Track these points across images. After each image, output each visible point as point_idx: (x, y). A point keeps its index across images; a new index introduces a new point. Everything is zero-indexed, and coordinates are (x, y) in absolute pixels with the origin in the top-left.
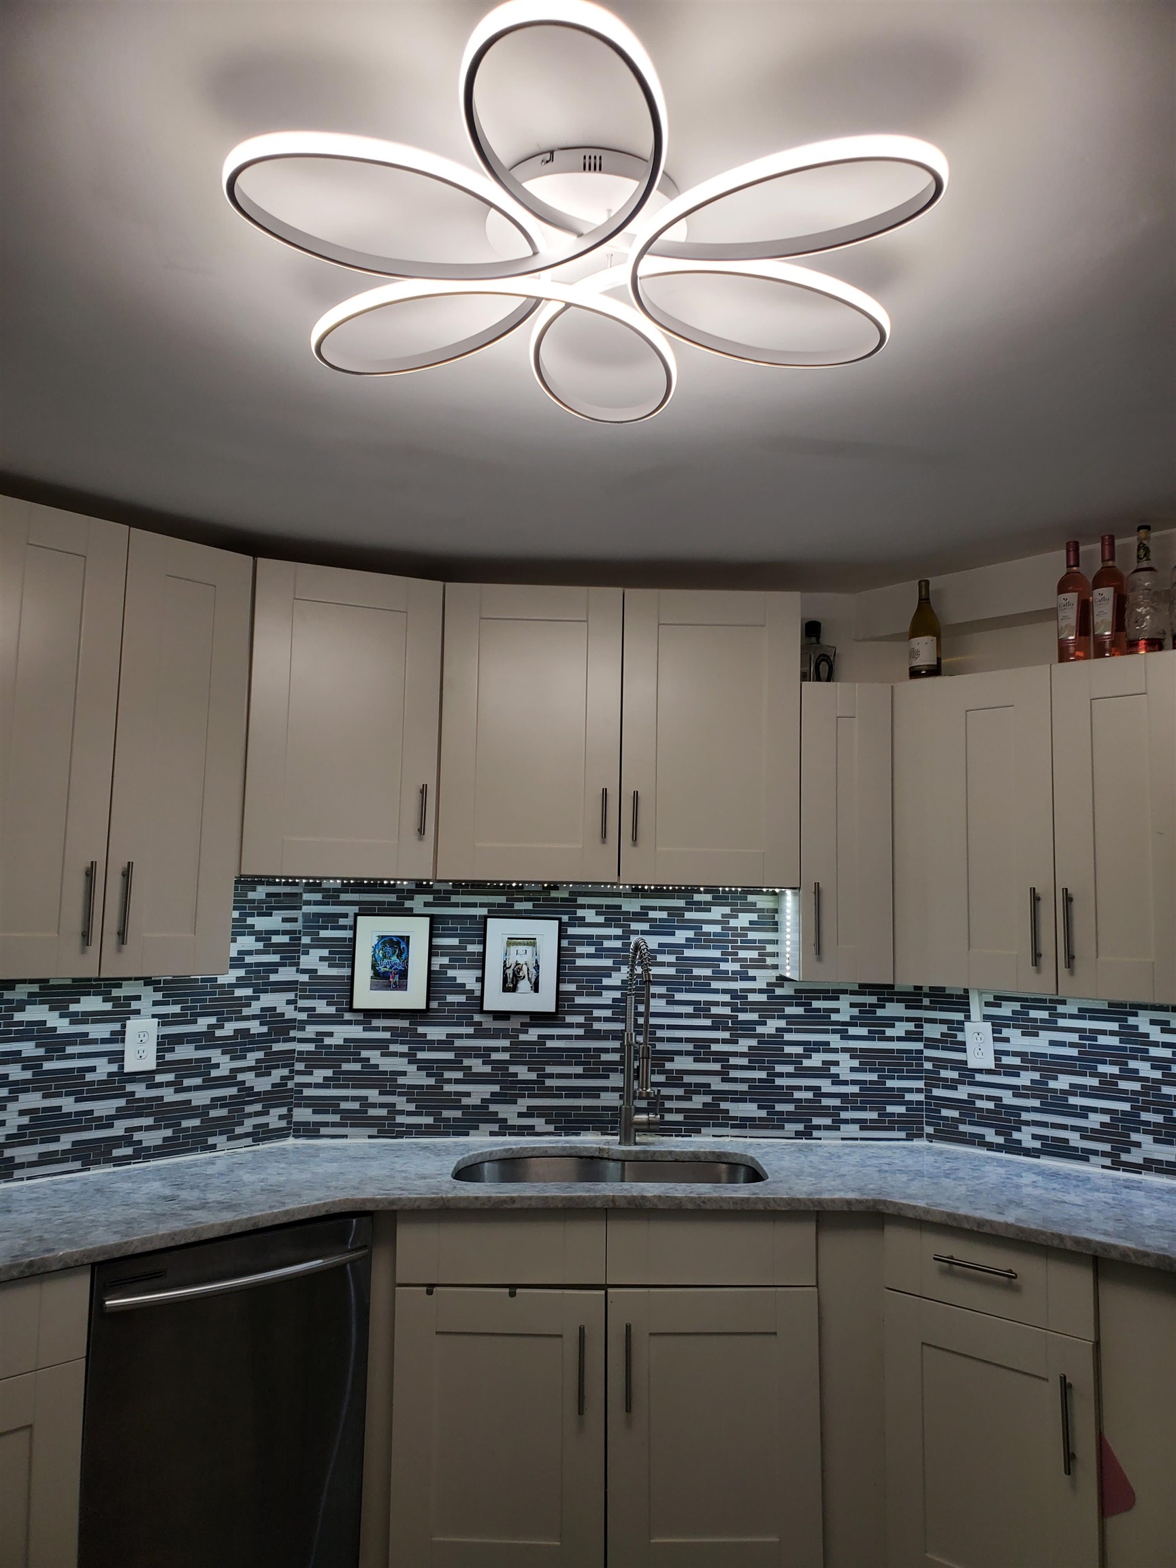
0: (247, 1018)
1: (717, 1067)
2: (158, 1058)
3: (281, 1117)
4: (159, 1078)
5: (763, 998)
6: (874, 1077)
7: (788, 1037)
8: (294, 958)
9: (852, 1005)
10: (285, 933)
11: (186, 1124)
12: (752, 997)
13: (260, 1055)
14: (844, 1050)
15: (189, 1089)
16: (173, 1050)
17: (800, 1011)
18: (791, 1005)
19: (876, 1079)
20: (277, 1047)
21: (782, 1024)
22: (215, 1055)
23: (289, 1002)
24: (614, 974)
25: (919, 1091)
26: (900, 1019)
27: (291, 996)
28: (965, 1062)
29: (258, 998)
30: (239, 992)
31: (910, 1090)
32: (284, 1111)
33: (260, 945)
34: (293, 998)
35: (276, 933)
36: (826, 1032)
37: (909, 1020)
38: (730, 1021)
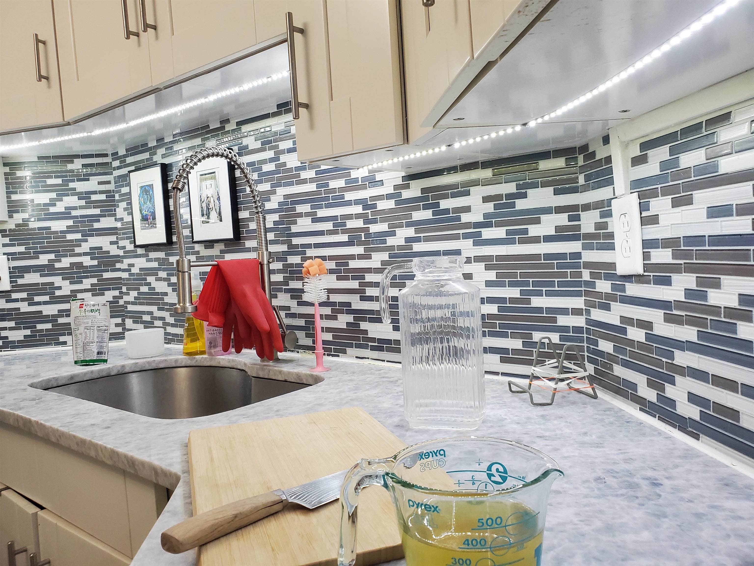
0: (79, 255)
1: (354, 284)
2: (11, 282)
3: (117, 325)
4: (14, 296)
5: (390, 204)
6: (515, 293)
7: (417, 247)
8: (111, 210)
9: (486, 199)
10: (101, 192)
11: (40, 327)
12: (382, 205)
13: (94, 281)
14: (478, 259)
15: (39, 303)
16: (23, 277)
17: (427, 214)
18: (417, 209)
19: (518, 296)
20: (106, 275)
21: (410, 232)
22: (57, 281)
23: (112, 243)
24: (272, 197)
25: (577, 312)
26: (547, 211)
27: (113, 238)
28: (612, 266)
29: (86, 241)
30: (70, 237)
31: (564, 311)
32: (119, 320)
33: (83, 203)
34: (116, 240)
35: (95, 193)
36: (456, 237)
37: (559, 210)
38: (363, 234)
